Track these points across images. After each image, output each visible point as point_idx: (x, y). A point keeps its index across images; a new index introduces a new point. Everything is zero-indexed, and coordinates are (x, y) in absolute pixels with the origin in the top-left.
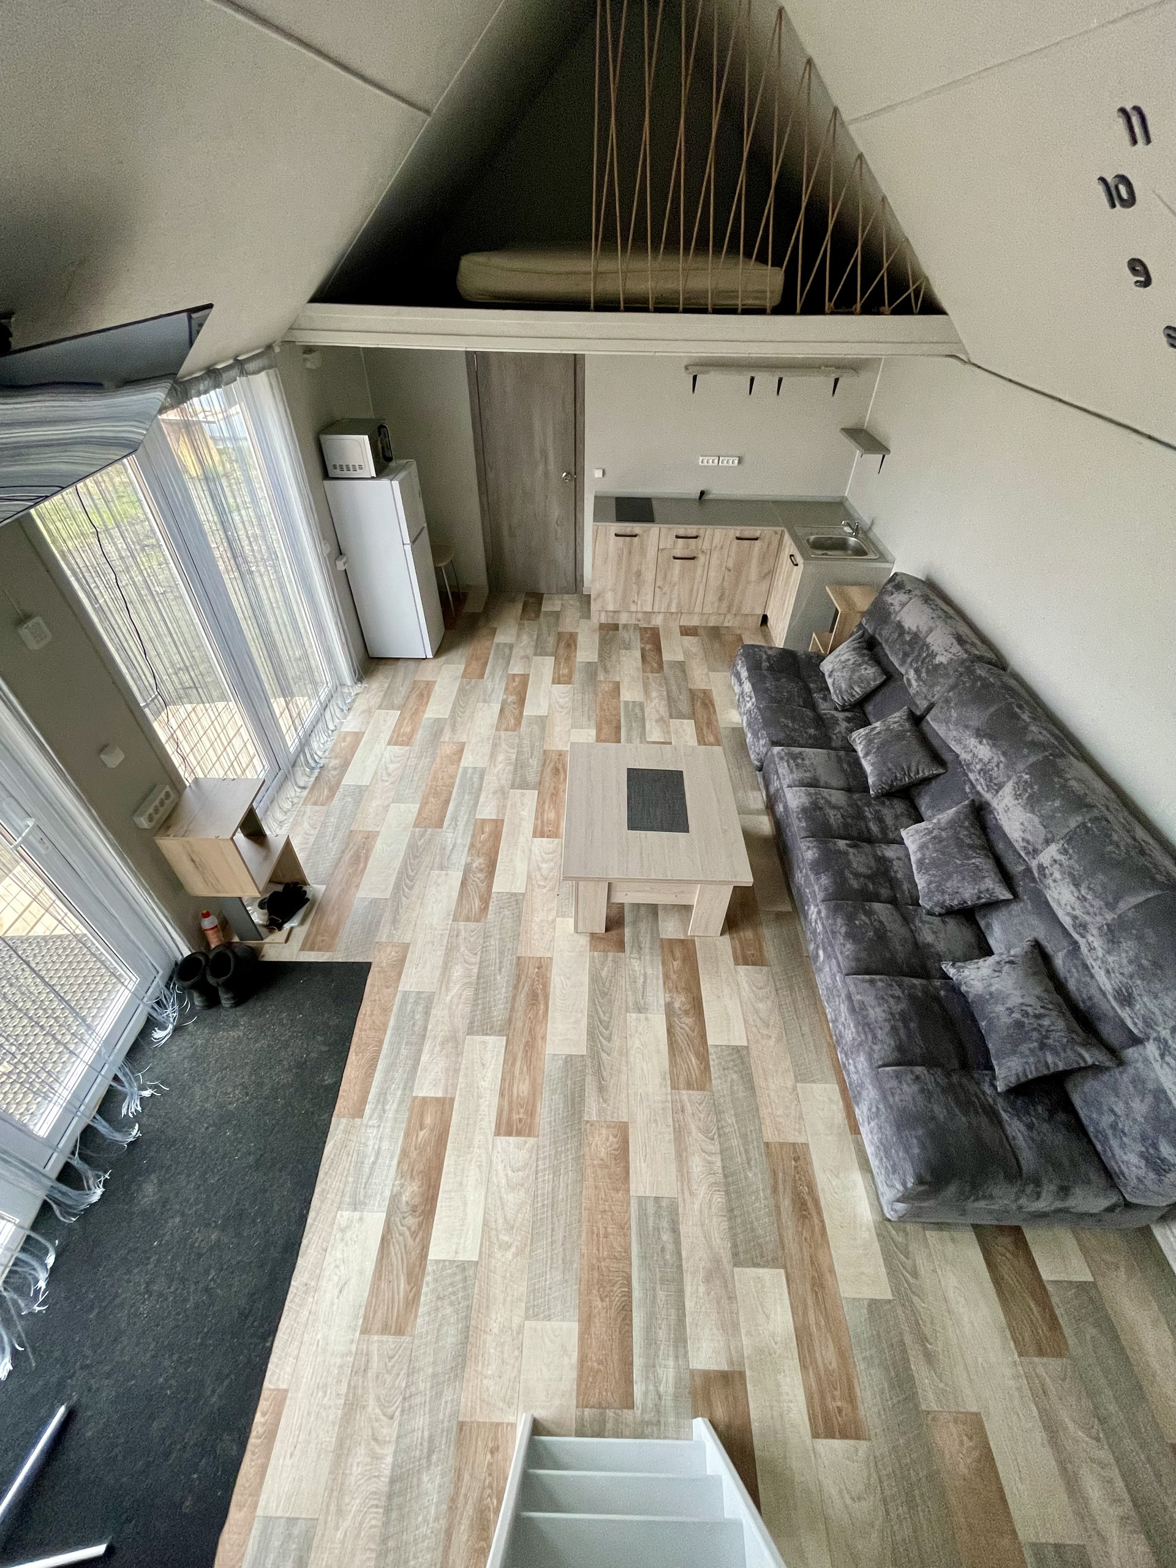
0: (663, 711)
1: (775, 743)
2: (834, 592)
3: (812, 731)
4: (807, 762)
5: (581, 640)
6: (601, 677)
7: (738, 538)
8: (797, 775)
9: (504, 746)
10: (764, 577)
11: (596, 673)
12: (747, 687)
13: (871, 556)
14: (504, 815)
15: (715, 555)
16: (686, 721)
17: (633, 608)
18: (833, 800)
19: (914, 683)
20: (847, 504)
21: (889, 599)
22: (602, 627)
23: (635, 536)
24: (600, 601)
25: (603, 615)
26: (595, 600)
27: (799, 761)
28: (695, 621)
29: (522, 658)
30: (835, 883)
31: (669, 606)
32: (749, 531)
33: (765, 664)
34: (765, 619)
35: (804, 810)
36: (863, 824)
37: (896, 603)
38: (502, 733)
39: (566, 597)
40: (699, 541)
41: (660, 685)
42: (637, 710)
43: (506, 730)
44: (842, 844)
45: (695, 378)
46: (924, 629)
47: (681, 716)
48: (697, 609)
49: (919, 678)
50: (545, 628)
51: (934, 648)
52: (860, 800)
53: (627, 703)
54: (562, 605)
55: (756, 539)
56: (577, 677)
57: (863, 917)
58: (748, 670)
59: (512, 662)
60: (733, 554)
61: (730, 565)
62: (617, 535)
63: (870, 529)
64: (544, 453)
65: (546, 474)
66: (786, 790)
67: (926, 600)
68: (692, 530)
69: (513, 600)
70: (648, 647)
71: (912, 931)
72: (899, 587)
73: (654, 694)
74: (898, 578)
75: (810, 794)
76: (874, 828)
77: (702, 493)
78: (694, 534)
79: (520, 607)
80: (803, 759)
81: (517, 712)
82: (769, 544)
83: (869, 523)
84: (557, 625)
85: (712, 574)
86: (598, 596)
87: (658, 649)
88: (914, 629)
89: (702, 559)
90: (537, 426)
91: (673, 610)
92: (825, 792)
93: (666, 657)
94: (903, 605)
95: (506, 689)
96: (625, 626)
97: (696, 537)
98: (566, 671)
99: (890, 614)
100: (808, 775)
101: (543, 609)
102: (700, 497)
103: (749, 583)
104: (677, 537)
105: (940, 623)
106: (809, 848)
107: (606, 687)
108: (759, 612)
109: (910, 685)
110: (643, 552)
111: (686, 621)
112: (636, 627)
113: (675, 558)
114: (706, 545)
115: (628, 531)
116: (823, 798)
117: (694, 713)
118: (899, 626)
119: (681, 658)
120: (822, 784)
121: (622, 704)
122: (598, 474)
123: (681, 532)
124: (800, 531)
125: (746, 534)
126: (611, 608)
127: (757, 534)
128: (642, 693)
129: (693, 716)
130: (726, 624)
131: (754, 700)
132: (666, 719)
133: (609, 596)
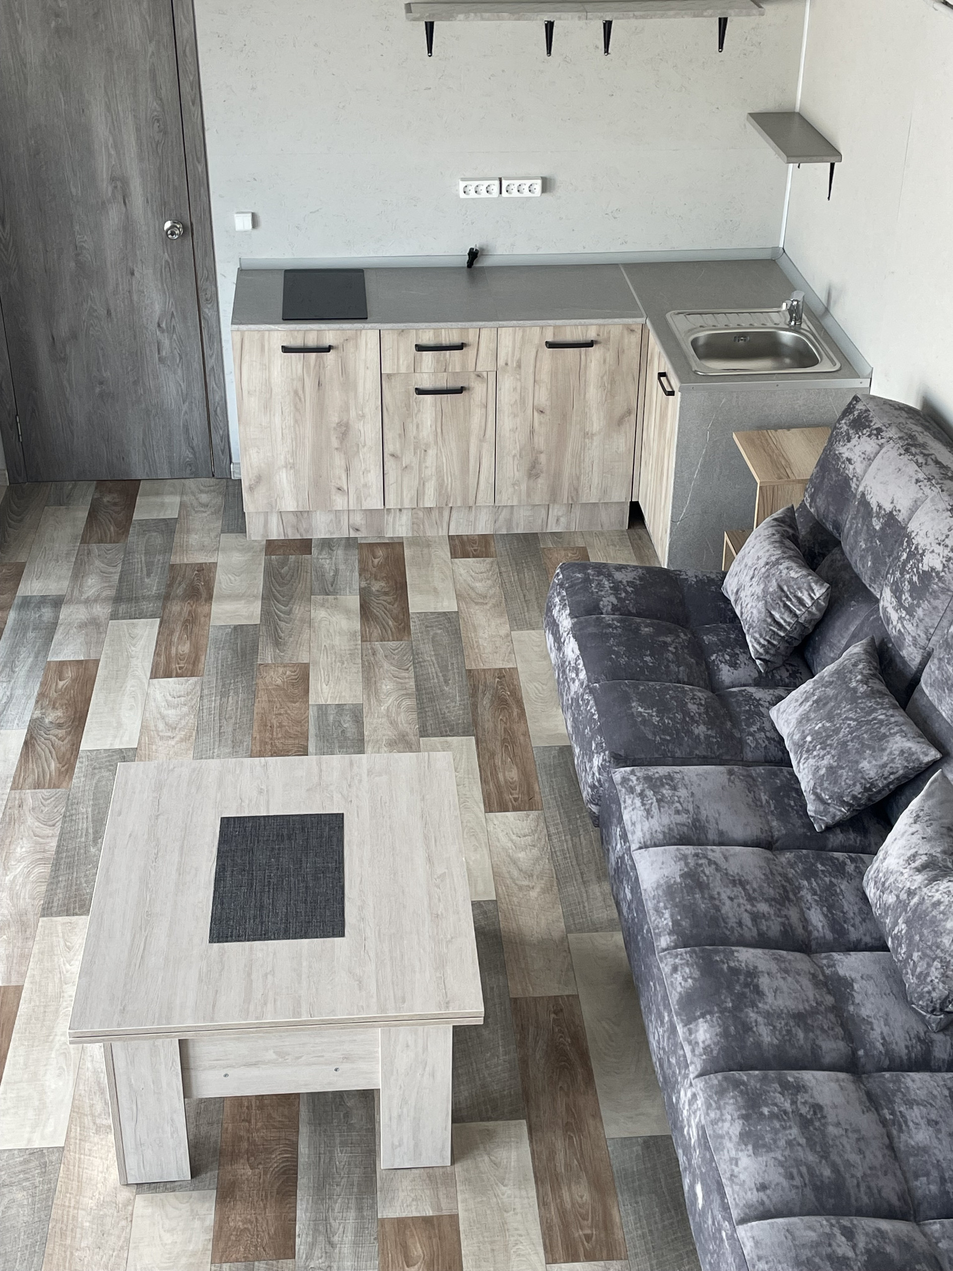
0: (407, 721)
1: (619, 760)
2: (750, 442)
3: (700, 730)
4: (683, 792)
5: (222, 581)
6: (267, 655)
7: (551, 345)
8: (660, 821)
9: (30, 820)
10: (620, 422)
11: (255, 650)
12: (572, 649)
13: (824, 366)
14: (23, 975)
15: (507, 383)
16: (454, 740)
17: (339, 502)
18: (733, 868)
19: (894, 616)
20: (783, 262)
21: (844, 451)
22: (271, 546)
23: (328, 349)
24: (261, 491)
25: (274, 520)
26: (251, 489)
27: (666, 791)
28: (483, 526)
29: (82, 626)
30: (725, 1034)
31: (419, 494)
32: (573, 330)
33: (608, 601)
34: (636, 514)
35: (670, 891)
36: (793, 914)
37: (856, 456)
38: (28, 794)
39: (191, 483)
40: (470, 352)
41: (400, 666)
42: (348, 724)
43: (38, 785)
44: (746, 956)
45: (430, 27)
46: (903, 505)
47: (446, 729)
48: (485, 497)
49: (900, 605)
50: (139, 559)
51: (920, 540)
52: (792, 865)
53: (322, 709)
54: (182, 505)
55: (590, 344)
56: (210, 659)
57: (779, 1099)
58: (572, 615)
59: (57, 637)
60: (545, 376)
61: (543, 397)
62: (286, 349)
63: (827, 310)
64: (120, 183)
65: (128, 227)
66: (636, 855)
67: (910, 445)
68: (449, 333)
69: (64, 501)
70: (376, 586)
71: (884, 1122)
72: (860, 424)
73: (387, 686)
74: (860, 406)
75: (685, 857)
76: (817, 918)
77: (473, 255)
78: (456, 340)
79: (82, 514)
80: (674, 788)
81: (64, 746)
82: (619, 353)
83: (823, 297)
84: (168, 549)
85: (507, 423)
86: (259, 479)
87: (400, 588)
88: (888, 507)
89: (479, 391)
90: (101, 130)
91: (429, 501)
92: (716, 852)
93: (417, 603)
94: (870, 460)
95: (42, 695)
96: (328, 544)
97: (461, 347)
98: (185, 648)
99: (847, 480)
100: (683, 818)
101: (136, 517)
102: (470, 264)
103: (586, 435)
104: (420, 348)
105: (931, 492)
106: (675, 969)
107: (276, 677)
108: (621, 496)
109: (889, 620)
110: (348, 383)
111: (460, 527)
112: (350, 543)
113: (420, 392)
114: (485, 365)
115: (311, 342)
116: (710, 862)
117: (475, 723)
118: (864, 503)
119: (449, 605)
120: (712, 835)
121: (312, 713)
122: (243, 223)
123: (427, 338)
124: (680, 324)
125: (569, 337)
126: (289, 504)
127: (591, 335)
128: (359, 689)
129: (471, 727)
130: (553, 528)
131: (583, 675)
132: (412, 738)
133: (283, 479)
